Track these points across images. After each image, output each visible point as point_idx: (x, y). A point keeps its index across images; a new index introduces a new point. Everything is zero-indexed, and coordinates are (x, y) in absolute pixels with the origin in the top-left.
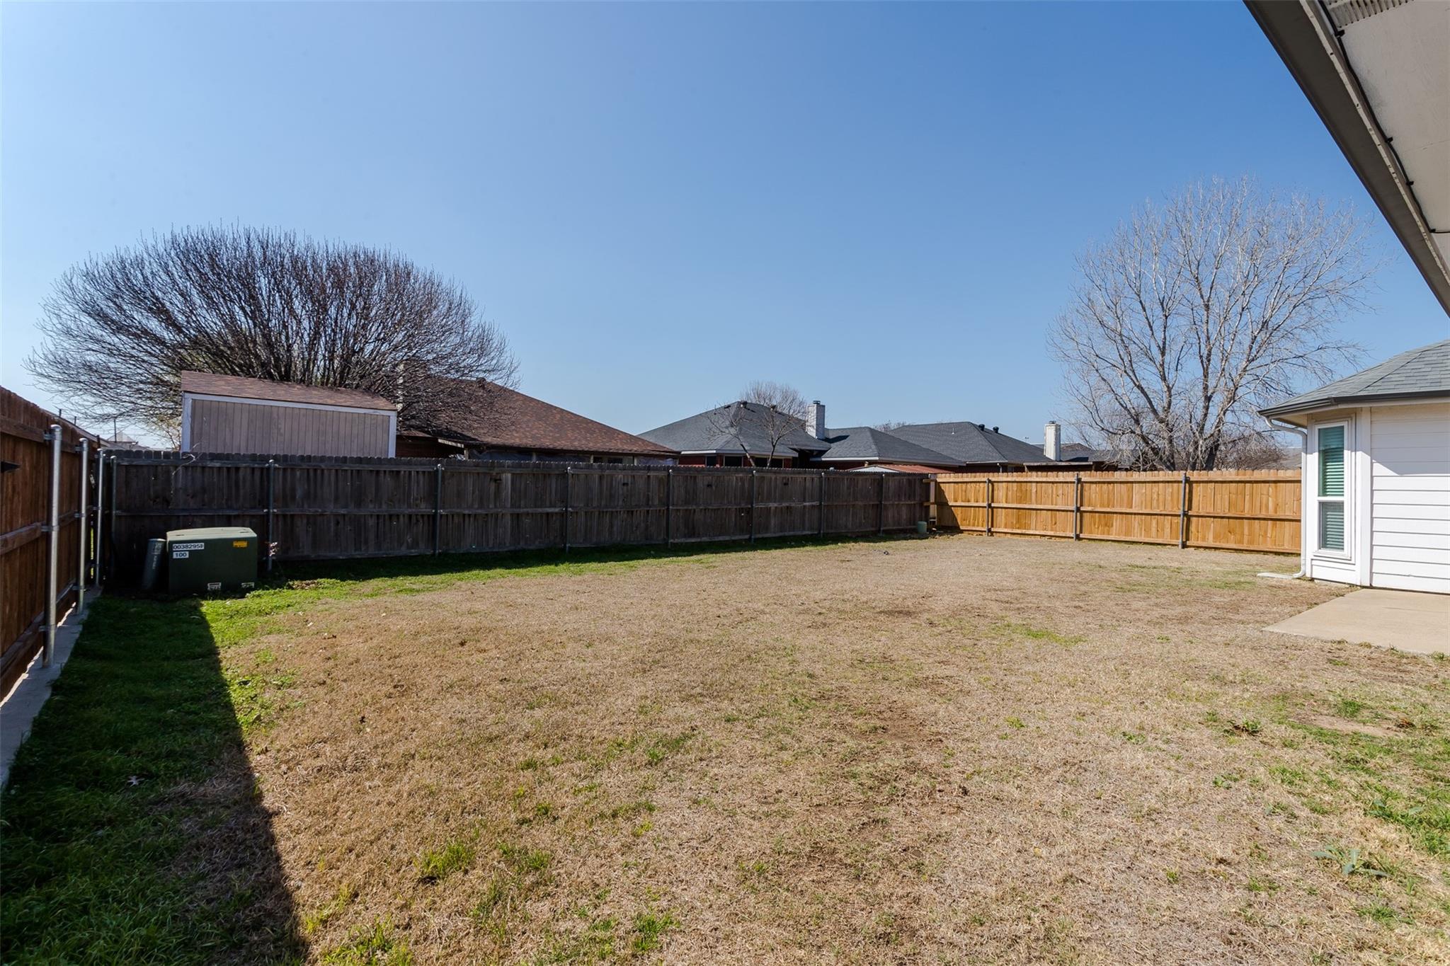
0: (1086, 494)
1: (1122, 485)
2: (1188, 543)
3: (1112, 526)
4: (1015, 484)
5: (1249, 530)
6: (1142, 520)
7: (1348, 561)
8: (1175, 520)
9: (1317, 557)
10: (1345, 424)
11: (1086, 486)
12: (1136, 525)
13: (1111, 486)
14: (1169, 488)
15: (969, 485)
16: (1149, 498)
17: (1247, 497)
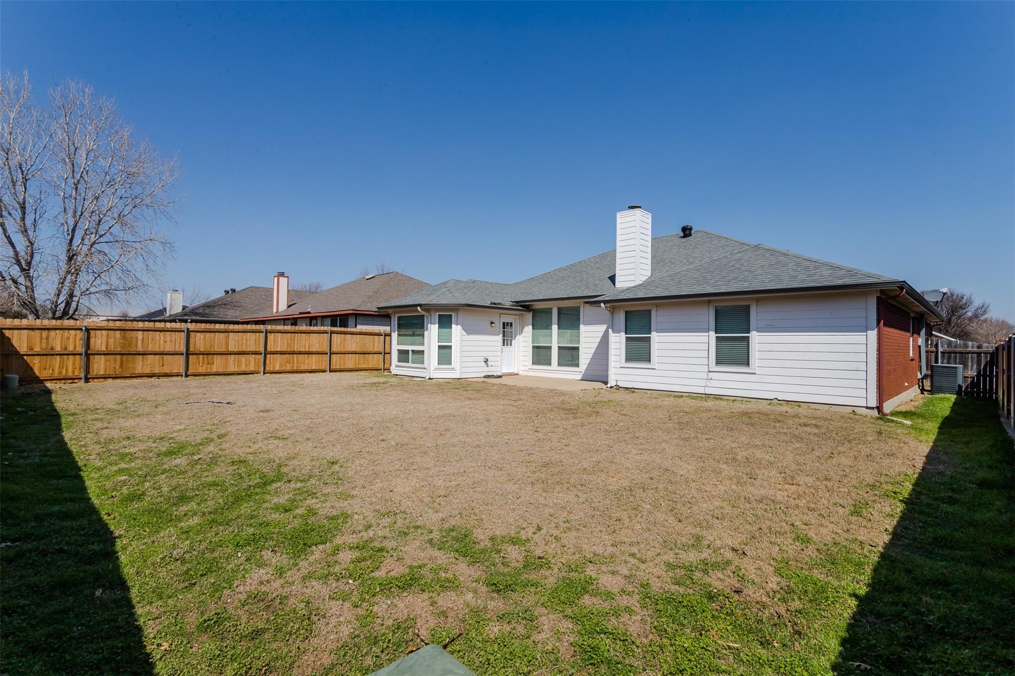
0: (192, 340)
1: (221, 334)
2: (266, 372)
3: (213, 364)
4: (119, 332)
5: (297, 359)
6: (235, 358)
7: (453, 369)
8: (258, 356)
9: (436, 369)
10: (453, 314)
11: (192, 334)
12: (232, 362)
13: (212, 335)
14: (253, 336)
15: (52, 333)
16: (240, 342)
17: (296, 342)
